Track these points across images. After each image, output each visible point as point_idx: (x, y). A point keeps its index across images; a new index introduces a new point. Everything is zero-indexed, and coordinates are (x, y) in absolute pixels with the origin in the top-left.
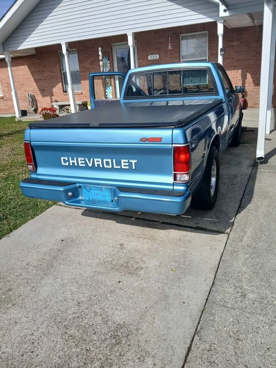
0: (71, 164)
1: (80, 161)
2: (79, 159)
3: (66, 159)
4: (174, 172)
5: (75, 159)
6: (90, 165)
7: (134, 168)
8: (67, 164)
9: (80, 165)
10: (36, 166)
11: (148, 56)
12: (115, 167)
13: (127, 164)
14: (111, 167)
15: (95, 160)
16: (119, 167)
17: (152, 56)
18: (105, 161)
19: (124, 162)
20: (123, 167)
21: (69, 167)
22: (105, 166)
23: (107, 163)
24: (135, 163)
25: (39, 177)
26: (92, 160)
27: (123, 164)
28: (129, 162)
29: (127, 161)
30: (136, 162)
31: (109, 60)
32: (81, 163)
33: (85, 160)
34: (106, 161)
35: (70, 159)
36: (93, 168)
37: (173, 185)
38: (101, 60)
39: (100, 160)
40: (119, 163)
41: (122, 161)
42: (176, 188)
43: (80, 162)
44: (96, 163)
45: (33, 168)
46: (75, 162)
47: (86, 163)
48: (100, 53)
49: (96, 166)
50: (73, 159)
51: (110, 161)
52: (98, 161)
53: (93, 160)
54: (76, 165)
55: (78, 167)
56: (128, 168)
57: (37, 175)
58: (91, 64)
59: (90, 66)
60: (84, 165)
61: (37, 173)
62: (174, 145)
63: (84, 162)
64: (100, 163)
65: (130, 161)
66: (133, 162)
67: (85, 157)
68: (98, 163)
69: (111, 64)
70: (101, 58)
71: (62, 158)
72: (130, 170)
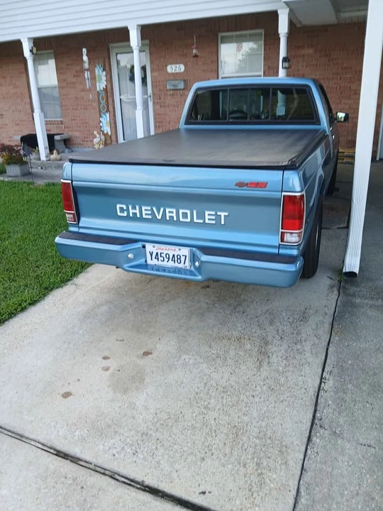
0: (131, 215)
1: (146, 211)
2: (143, 208)
3: (125, 207)
4: (281, 230)
5: (137, 208)
6: (159, 217)
7: (223, 223)
8: (125, 214)
9: (144, 216)
10: (78, 217)
11: (166, 66)
12: (195, 220)
13: (214, 217)
14: (189, 220)
15: (167, 210)
16: (202, 221)
17: (174, 66)
18: (181, 211)
19: (209, 215)
20: (207, 221)
21: (128, 218)
22: (181, 219)
23: (185, 215)
24: (225, 216)
25: (81, 231)
26: (162, 210)
27: (207, 217)
28: (216, 214)
29: (214, 213)
30: (227, 214)
31: (104, 70)
32: (146, 214)
33: (152, 209)
34: (183, 213)
35: (130, 207)
36: (163, 221)
37: (279, 247)
38: (87, 70)
39: (174, 211)
40: (201, 216)
41: (207, 213)
42: (282, 251)
43: (144, 212)
44: (168, 215)
45: (74, 218)
46: (137, 211)
47: (153, 213)
48: (85, 58)
49: (168, 218)
50: (134, 208)
51: (189, 212)
52: (171, 212)
53: (165, 211)
54: (138, 216)
55: (141, 219)
56: (214, 222)
57: (79, 228)
58: (77, 76)
59: (74, 80)
60: (150, 217)
61: (80, 225)
62: (284, 194)
63: (150, 212)
64: (174, 215)
65: (219, 213)
66: (223, 214)
67: (152, 206)
68: (171, 215)
69: (109, 77)
70: (86, 66)
71: (118, 206)
72: (217, 226)
